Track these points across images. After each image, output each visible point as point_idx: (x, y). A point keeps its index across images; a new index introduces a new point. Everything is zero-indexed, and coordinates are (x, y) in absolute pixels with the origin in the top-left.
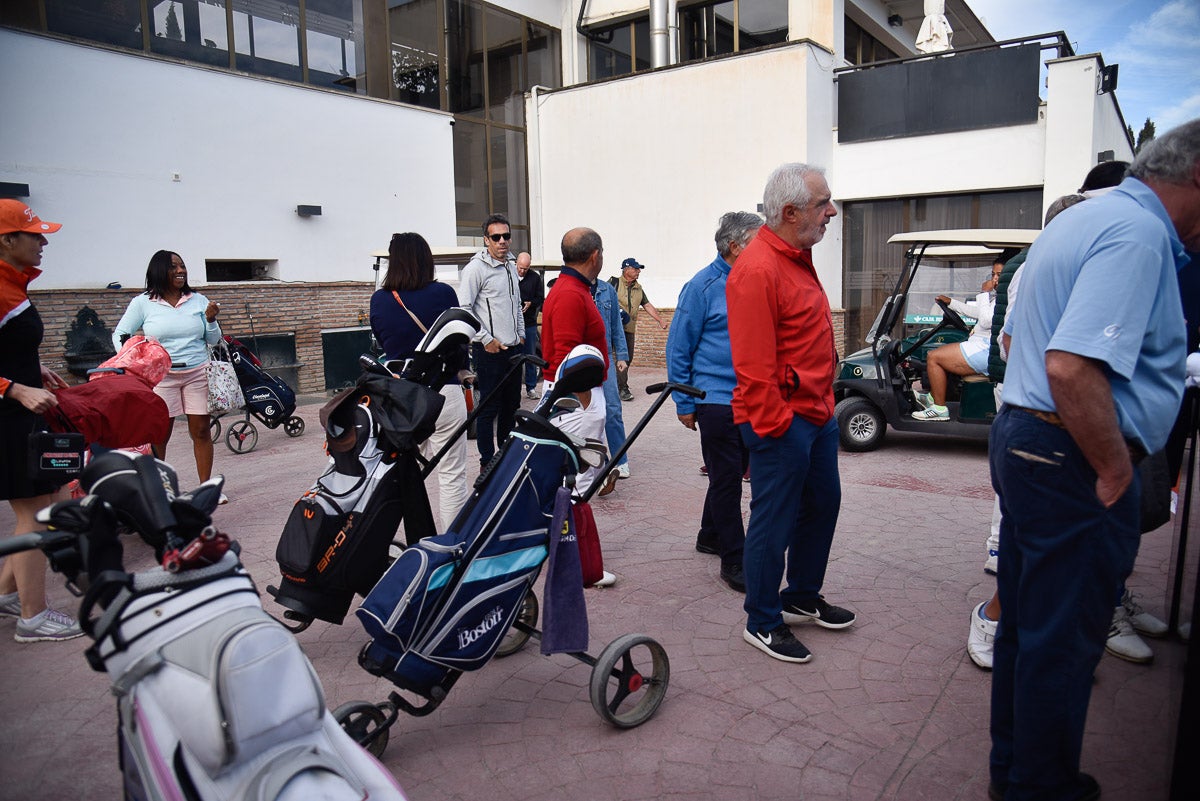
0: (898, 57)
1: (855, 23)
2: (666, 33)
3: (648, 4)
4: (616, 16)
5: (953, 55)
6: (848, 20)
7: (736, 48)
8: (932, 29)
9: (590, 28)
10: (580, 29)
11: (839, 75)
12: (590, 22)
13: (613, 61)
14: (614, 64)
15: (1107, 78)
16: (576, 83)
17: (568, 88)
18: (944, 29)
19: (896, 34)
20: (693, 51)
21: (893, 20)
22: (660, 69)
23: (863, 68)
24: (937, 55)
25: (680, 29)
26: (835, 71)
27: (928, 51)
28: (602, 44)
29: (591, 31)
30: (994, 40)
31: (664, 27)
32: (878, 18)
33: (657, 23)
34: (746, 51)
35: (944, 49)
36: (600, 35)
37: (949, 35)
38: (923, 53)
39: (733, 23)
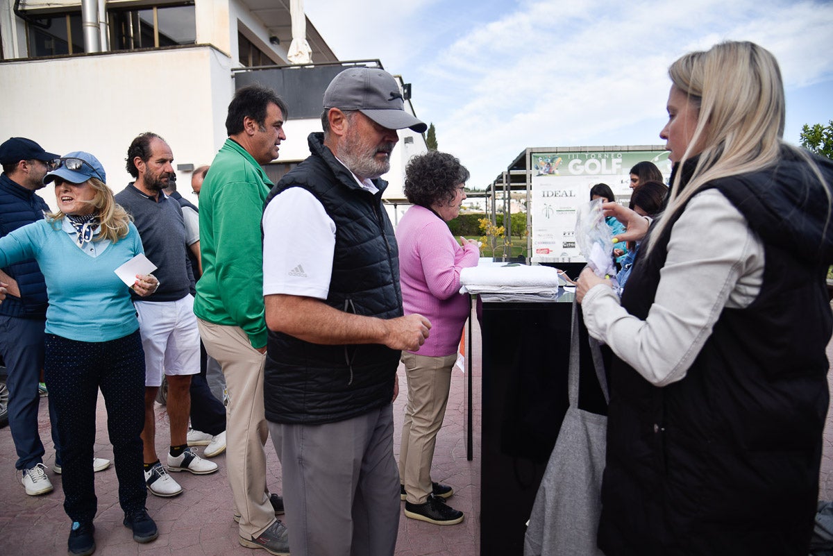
0: (275, 64)
1: (246, 39)
2: (97, 26)
3: (80, 1)
4: (52, 6)
5: (313, 66)
6: (241, 36)
7: (157, 44)
8: (298, 48)
9: (28, 14)
10: (16, 11)
11: (236, 74)
12: (27, 8)
13: (51, 44)
14: (53, 47)
15: (406, 91)
16: (17, 57)
17: (7, 61)
18: (307, 49)
19: (275, 49)
20: (120, 43)
21: (273, 40)
22: (92, 55)
23: (254, 70)
24: (302, 66)
25: (109, 24)
26: (232, 70)
27: (296, 63)
28: (41, 28)
29: (28, 16)
30: (337, 60)
31: (95, 22)
32: (261, 36)
33: (89, 17)
34: (163, 48)
35: (307, 62)
36: (38, 21)
37: (309, 53)
38: (292, 63)
39: (153, 26)
